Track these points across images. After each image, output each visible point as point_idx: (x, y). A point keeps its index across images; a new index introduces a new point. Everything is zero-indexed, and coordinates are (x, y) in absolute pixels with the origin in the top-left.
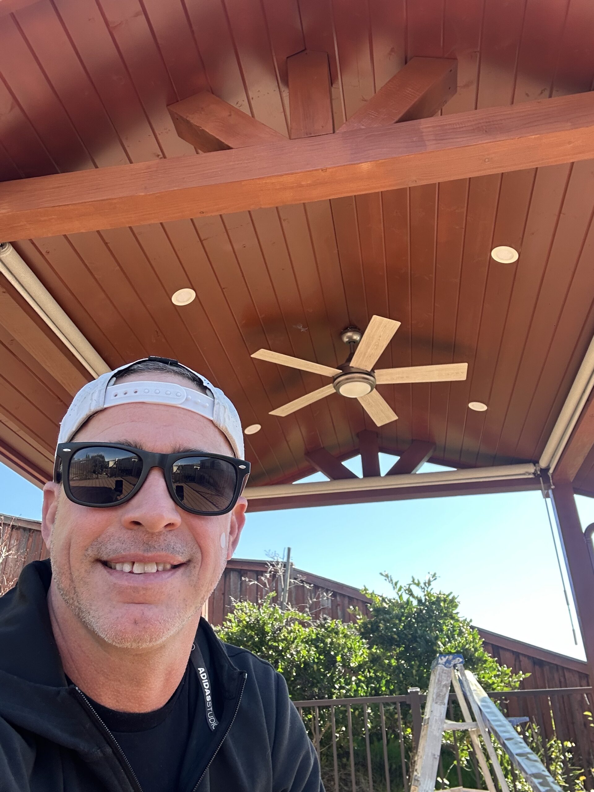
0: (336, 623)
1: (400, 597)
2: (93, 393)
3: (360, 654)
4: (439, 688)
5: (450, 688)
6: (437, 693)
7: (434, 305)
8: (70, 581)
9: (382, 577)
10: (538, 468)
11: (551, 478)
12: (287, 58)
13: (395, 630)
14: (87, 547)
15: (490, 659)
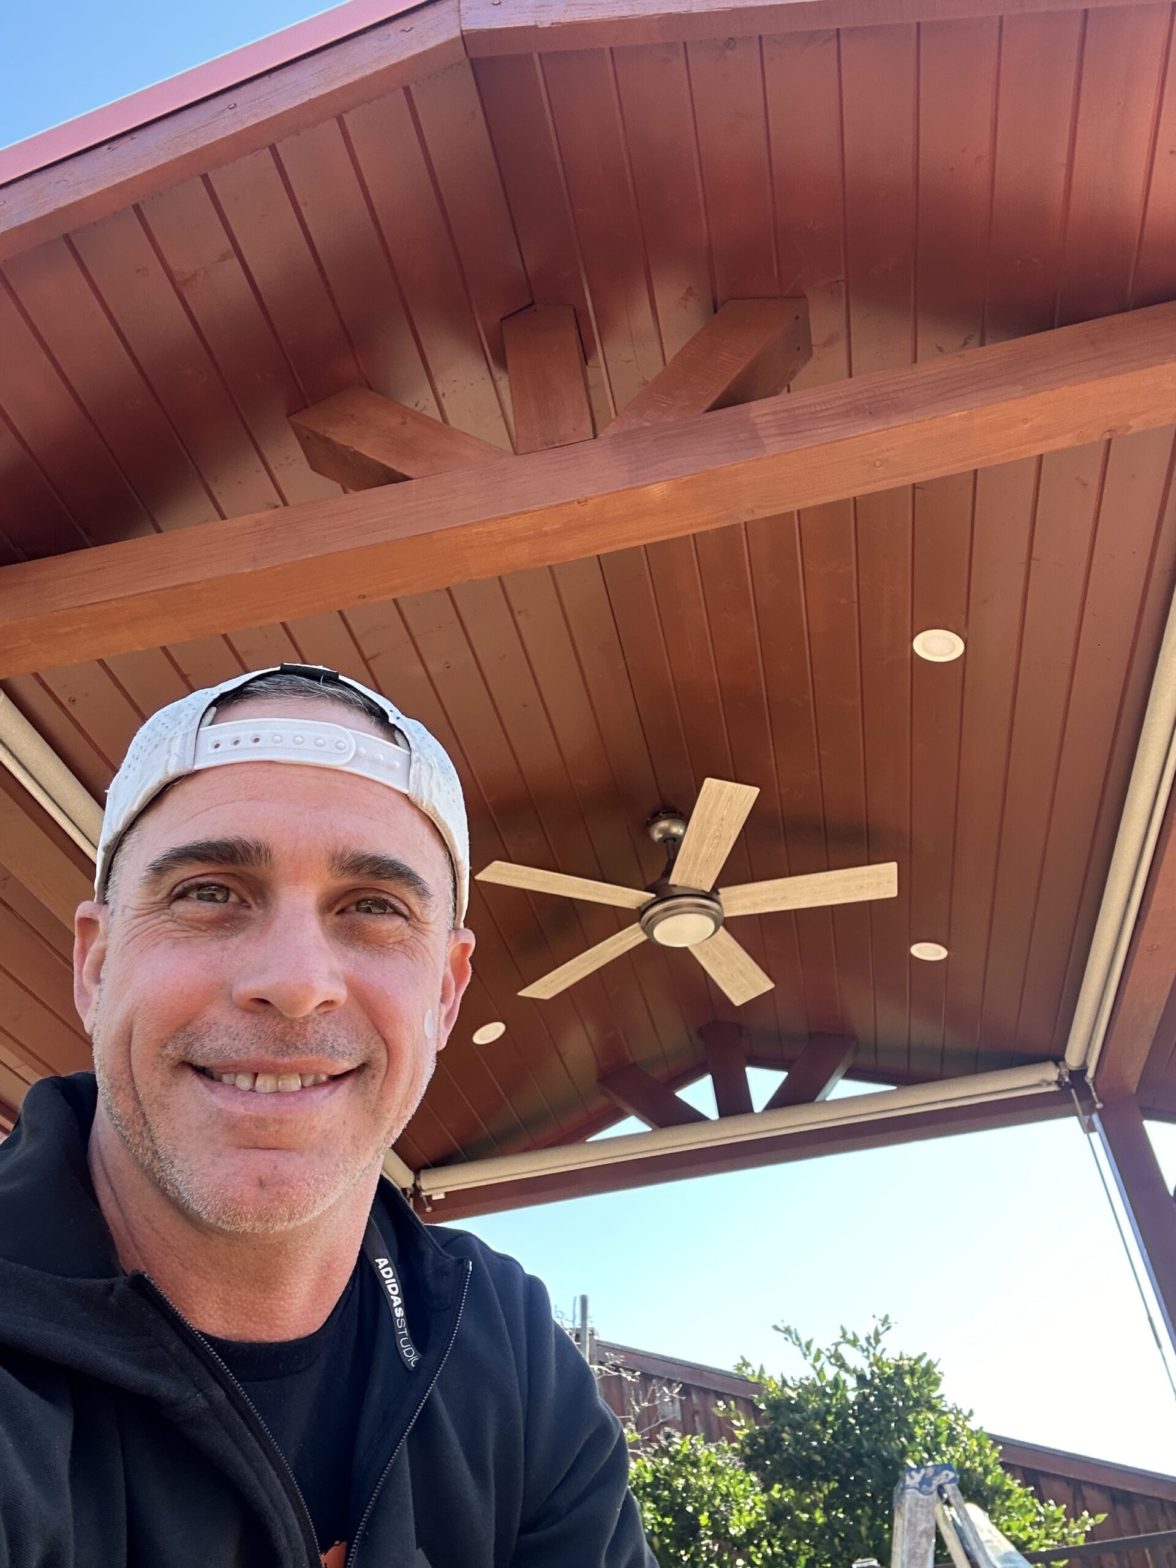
0: (691, 1444)
1: (820, 1373)
2: (172, 739)
3: (748, 1507)
4: (912, 1540)
5: (934, 1541)
6: (910, 1550)
7: (819, 754)
8: (135, 1102)
9: (779, 1333)
10: (1064, 1071)
11: (1092, 1088)
12: (501, 320)
13: (815, 1443)
14: (165, 1040)
15: (1020, 1490)
